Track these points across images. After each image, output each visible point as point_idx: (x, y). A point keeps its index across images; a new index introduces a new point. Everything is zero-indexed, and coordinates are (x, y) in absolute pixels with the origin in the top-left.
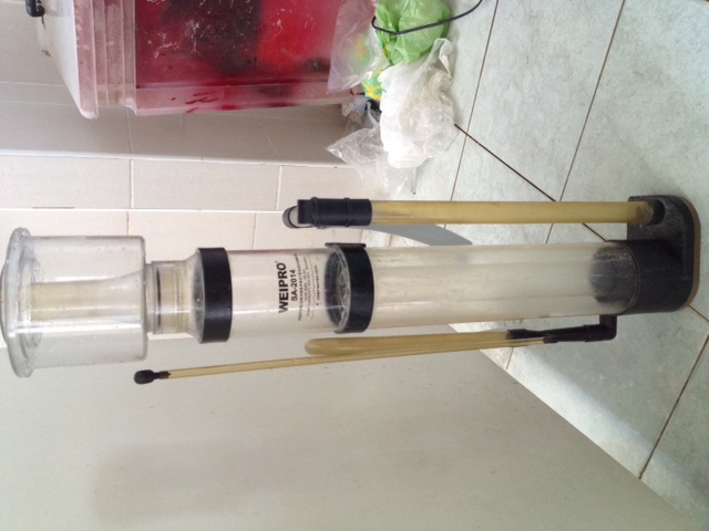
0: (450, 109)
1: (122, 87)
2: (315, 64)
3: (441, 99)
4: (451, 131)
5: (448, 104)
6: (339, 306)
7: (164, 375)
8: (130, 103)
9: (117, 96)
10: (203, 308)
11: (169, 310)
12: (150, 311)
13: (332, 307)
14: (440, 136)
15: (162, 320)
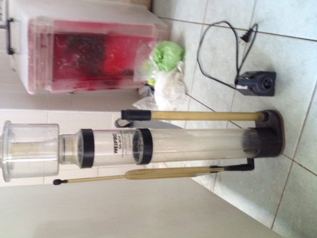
0: (183, 87)
1: (46, 82)
2: (128, 72)
3: (179, 84)
4: (184, 96)
5: (182, 85)
6: (138, 152)
7: (65, 181)
8: (49, 88)
9: (44, 85)
10: (82, 153)
11: (68, 154)
12: (61, 154)
13: (136, 153)
14: (179, 98)
15: (66, 158)
